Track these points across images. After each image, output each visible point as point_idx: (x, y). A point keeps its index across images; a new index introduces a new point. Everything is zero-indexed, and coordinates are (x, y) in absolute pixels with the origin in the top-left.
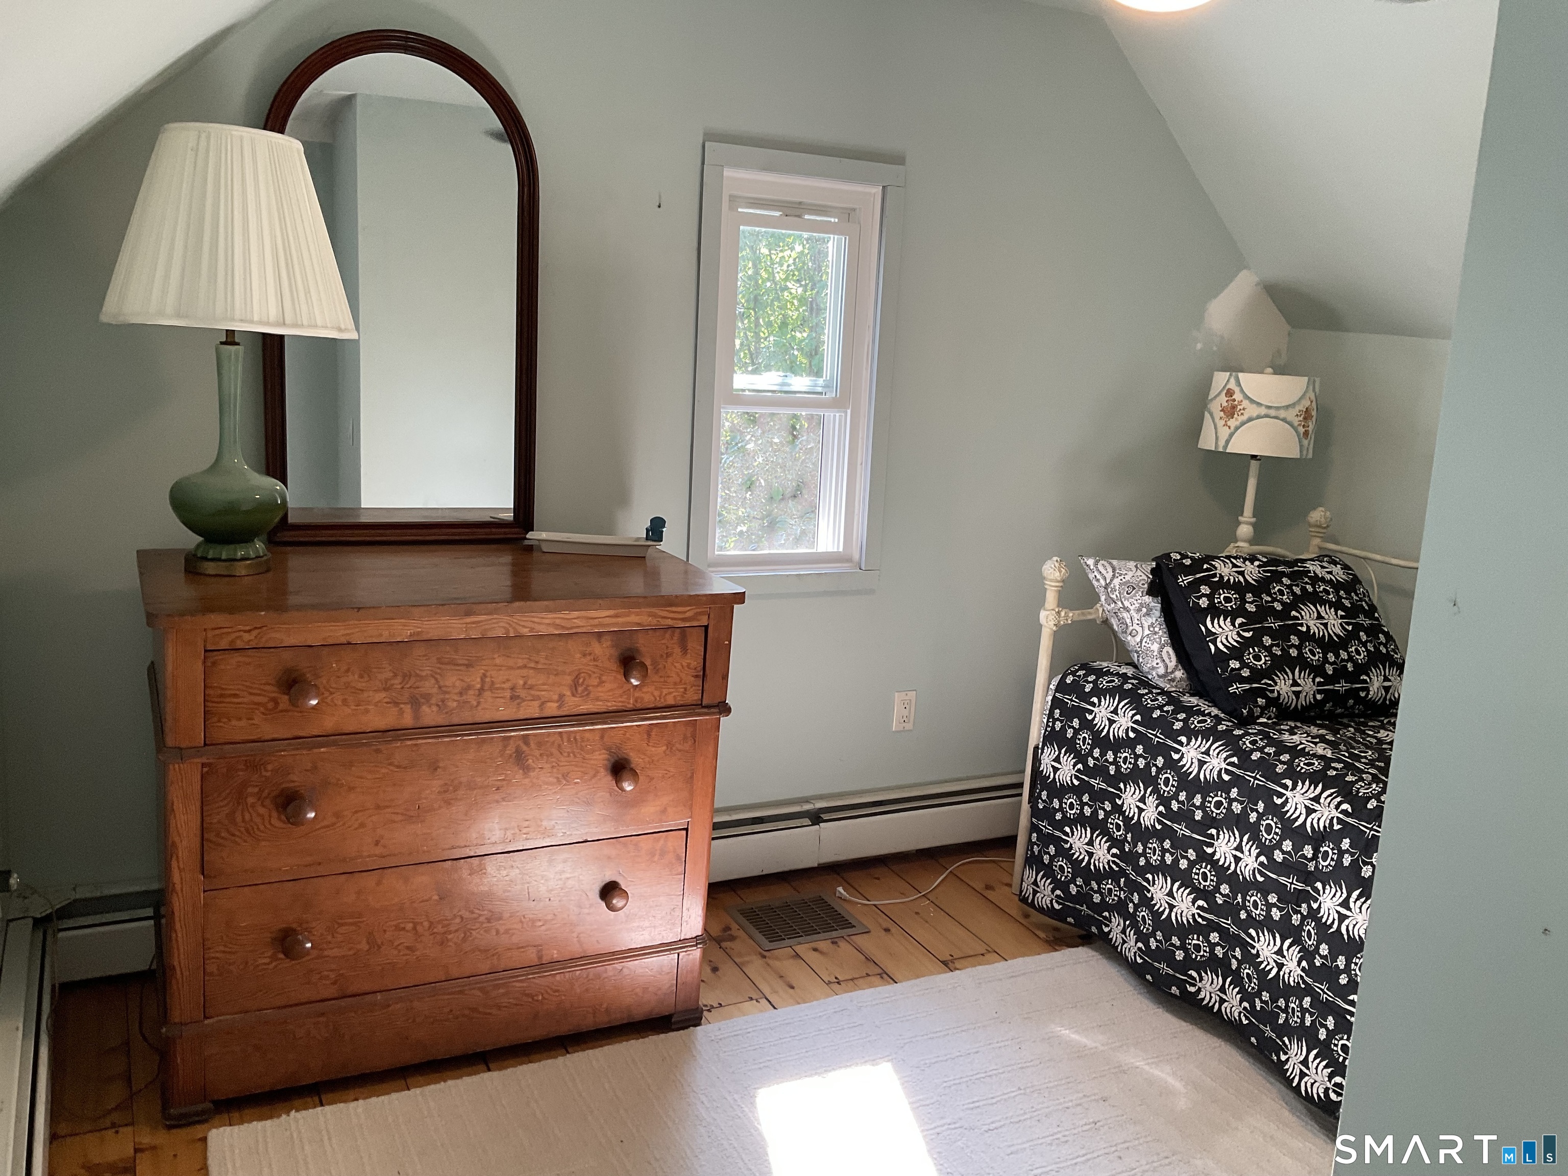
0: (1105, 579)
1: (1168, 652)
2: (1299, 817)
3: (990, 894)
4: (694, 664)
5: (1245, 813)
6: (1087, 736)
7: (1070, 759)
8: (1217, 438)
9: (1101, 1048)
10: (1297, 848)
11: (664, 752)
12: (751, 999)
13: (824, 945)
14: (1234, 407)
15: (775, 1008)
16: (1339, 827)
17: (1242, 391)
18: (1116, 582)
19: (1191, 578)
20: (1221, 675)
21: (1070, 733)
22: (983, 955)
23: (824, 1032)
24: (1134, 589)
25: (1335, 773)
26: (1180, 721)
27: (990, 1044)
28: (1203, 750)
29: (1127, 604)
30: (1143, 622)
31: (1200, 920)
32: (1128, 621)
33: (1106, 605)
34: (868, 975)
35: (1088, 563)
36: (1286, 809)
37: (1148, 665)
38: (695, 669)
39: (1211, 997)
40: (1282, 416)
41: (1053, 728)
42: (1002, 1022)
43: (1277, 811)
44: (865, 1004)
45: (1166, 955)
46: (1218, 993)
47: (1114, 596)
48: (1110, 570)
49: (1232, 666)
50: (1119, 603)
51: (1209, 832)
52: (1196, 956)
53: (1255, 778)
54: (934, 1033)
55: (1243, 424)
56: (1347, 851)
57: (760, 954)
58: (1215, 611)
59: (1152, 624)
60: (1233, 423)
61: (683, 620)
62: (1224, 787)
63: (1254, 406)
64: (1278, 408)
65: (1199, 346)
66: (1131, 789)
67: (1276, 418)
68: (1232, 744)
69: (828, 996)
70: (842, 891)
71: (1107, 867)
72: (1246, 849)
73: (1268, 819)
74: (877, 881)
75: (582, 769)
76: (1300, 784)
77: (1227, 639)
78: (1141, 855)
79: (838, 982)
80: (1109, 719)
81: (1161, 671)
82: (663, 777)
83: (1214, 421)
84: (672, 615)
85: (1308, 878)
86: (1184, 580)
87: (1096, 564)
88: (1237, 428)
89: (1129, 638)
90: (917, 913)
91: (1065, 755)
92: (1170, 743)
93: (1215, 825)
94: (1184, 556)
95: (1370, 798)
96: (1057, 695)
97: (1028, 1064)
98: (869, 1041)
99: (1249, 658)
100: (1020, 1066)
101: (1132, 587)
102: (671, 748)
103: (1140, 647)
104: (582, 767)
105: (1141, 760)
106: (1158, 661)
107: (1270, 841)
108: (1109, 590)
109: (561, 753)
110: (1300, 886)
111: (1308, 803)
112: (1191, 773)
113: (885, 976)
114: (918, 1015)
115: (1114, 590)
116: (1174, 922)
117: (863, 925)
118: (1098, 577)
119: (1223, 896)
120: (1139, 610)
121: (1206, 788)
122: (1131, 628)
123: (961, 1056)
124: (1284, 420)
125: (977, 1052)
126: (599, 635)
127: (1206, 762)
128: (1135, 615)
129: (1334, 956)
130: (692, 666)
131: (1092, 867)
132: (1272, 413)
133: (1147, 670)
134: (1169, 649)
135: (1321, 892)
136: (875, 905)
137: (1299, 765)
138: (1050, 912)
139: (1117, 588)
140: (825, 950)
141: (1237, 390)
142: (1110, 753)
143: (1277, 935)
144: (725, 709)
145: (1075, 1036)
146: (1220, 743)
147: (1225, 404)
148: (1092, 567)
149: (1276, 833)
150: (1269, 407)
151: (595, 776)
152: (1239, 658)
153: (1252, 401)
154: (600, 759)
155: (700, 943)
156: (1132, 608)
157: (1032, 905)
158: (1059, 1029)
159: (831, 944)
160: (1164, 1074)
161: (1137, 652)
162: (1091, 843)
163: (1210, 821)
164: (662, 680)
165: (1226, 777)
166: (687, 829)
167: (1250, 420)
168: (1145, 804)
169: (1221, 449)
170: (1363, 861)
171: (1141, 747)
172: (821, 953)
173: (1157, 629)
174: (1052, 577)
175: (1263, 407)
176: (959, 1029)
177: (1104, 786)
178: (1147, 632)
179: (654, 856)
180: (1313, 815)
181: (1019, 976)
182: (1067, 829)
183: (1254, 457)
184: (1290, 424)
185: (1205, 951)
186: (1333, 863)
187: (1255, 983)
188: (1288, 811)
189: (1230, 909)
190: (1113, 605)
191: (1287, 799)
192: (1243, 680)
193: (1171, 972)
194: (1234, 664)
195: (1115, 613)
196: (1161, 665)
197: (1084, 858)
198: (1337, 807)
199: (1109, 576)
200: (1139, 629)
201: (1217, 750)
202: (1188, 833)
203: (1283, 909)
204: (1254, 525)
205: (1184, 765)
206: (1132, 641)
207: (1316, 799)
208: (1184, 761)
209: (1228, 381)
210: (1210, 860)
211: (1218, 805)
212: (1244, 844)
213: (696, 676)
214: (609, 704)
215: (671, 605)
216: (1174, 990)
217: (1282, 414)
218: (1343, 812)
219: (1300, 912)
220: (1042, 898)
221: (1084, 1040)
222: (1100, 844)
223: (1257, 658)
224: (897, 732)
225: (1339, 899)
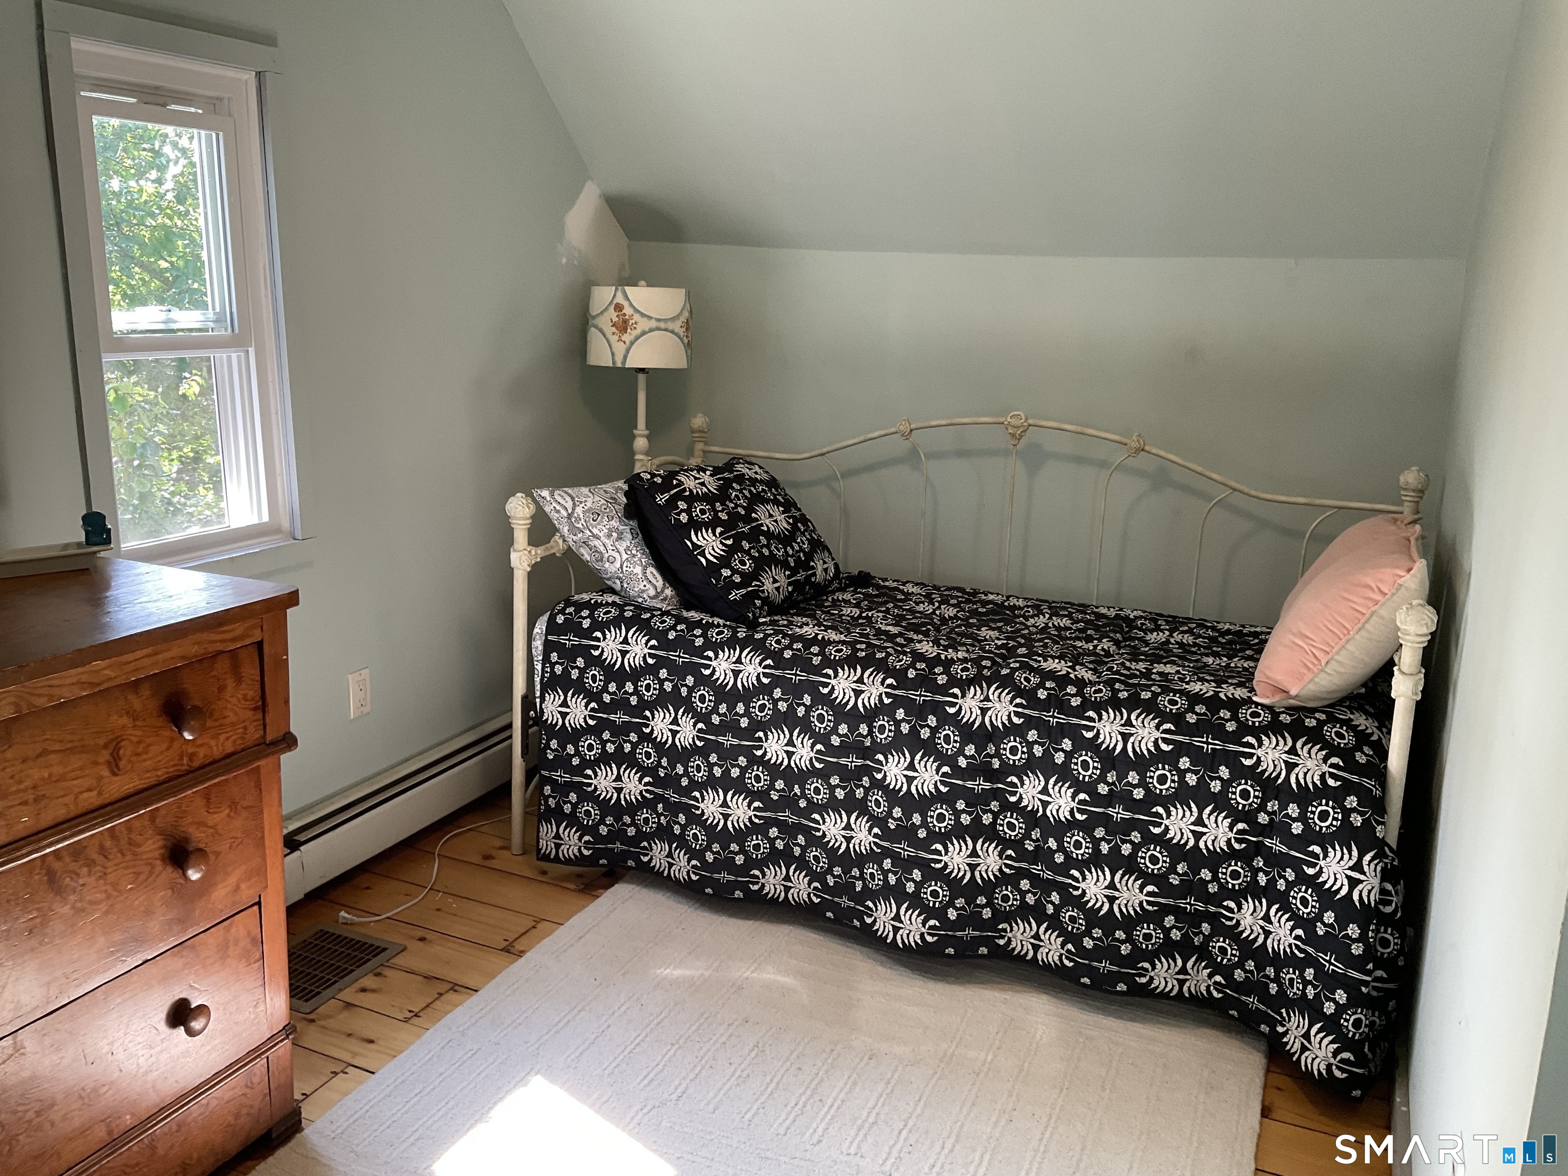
0: (566, 509)
1: (652, 573)
2: (849, 701)
3: (494, 863)
4: (250, 694)
5: (791, 709)
6: (596, 673)
7: (579, 700)
8: (613, 354)
9: (707, 974)
10: (853, 729)
11: (228, 815)
12: (336, 1073)
13: (368, 981)
14: (625, 322)
15: (373, 1073)
16: (890, 700)
17: (631, 305)
18: (579, 510)
19: (666, 496)
20: (716, 585)
21: (575, 674)
22: (534, 927)
23: (447, 1074)
24: (599, 515)
25: (864, 654)
26: (699, 636)
27: (613, 1014)
28: (734, 659)
29: (595, 531)
30: (618, 546)
31: (757, 821)
32: (602, 548)
33: (571, 536)
34: (441, 995)
35: (543, 494)
36: (834, 696)
37: (636, 589)
38: (253, 700)
39: (776, 889)
40: (670, 328)
41: (553, 672)
42: (607, 987)
43: (827, 701)
44: (466, 1026)
45: (726, 864)
46: (783, 882)
47: (580, 526)
48: (568, 499)
49: (725, 574)
50: (588, 531)
51: (757, 736)
52: (757, 855)
53: (796, 675)
54: (556, 1025)
55: (637, 338)
56: (903, 720)
57: (305, 1019)
58: (696, 525)
59: (628, 547)
60: (627, 338)
61: (233, 640)
62: (767, 690)
63: (645, 319)
64: (665, 320)
65: (564, 260)
66: (659, 715)
67: (666, 330)
68: (760, 647)
69: (419, 1036)
70: (346, 915)
71: (639, 798)
72: (798, 742)
73: (818, 709)
74: (369, 891)
75: (133, 870)
76: (840, 670)
77: (713, 549)
78: (682, 776)
79: (416, 1015)
80: (620, 651)
81: (652, 592)
82: (231, 847)
83: (605, 336)
84: (219, 637)
85: (866, 753)
86: (662, 499)
87: (552, 494)
88: (632, 343)
89: (607, 565)
90: (438, 910)
91: (572, 697)
92: (697, 660)
93: (761, 728)
94: (653, 475)
95: (907, 669)
96: (550, 638)
97: (661, 1017)
98: (501, 1063)
99: (736, 564)
100: (655, 1022)
101: (596, 514)
102: (236, 808)
103: (622, 572)
104: (134, 866)
105: (666, 683)
106: (645, 583)
107: (825, 729)
108: (573, 520)
109: (105, 857)
110: (860, 762)
111: (854, 686)
112: (727, 684)
113: (457, 988)
114: (526, 1015)
115: (578, 519)
116: (731, 830)
117: (396, 944)
118: (558, 508)
119: (778, 791)
120: (609, 536)
121: (748, 695)
122: (606, 555)
123: (598, 1037)
124: (672, 332)
125: (609, 1027)
126: (136, 685)
127: (741, 671)
128: (607, 541)
129: (908, 815)
130: (248, 697)
131: (623, 803)
132: (662, 325)
133: (636, 594)
134: (651, 570)
135: (884, 763)
136: (388, 918)
137: (831, 654)
138: (580, 860)
139: (581, 516)
140: (374, 986)
141: (625, 304)
142: (629, 684)
143: (843, 812)
144: (289, 741)
145: (677, 973)
146: (748, 649)
147: (615, 319)
148: (548, 499)
149: (829, 721)
150: (659, 320)
151: (151, 873)
152: (728, 566)
153: (643, 315)
154: (152, 846)
155: (290, 1034)
156: (601, 534)
157: (557, 859)
158: (660, 971)
159: (375, 978)
160: (770, 975)
161: (619, 578)
162: (619, 778)
163: (757, 725)
164: (217, 724)
165: (765, 681)
166: (259, 904)
167: (644, 333)
168: (679, 725)
169: (619, 365)
170: (920, 725)
171: (665, 670)
172: (373, 991)
173: (634, 552)
174: (522, 515)
175: (653, 321)
176: (575, 1011)
177: (626, 718)
178: (625, 556)
179: (227, 948)
180: (862, 696)
181: (585, 934)
182: (589, 772)
183: (642, 370)
184: (677, 335)
185: (765, 847)
186: (892, 734)
187: (824, 863)
188: (837, 698)
189: (788, 802)
190: (580, 535)
191: (833, 686)
192: (738, 586)
193: (732, 878)
194: (726, 573)
195: (584, 542)
196: (648, 586)
197: (612, 796)
198: (882, 683)
199: (569, 505)
200: (617, 555)
201: (749, 657)
202: (736, 742)
203: (846, 787)
204: (648, 437)
205: (718, 679)
206: (611, 568)
207: (860, 681)
208: (717, 674)
209: (615, 296)
210: (762, 761)
211: (762, 708)
212: (794, 738)
213: (255, 709)
214: (159, 773)
215: (221, 624)
216: (738, 894)
217: (671, 326)
218: (889, 686)
219: (862, 786)
220: (568, 849)
221: (688, 973)
222: (629, 777)
223: (743, 563)
224: (358, 718)
225: (904, 764)
